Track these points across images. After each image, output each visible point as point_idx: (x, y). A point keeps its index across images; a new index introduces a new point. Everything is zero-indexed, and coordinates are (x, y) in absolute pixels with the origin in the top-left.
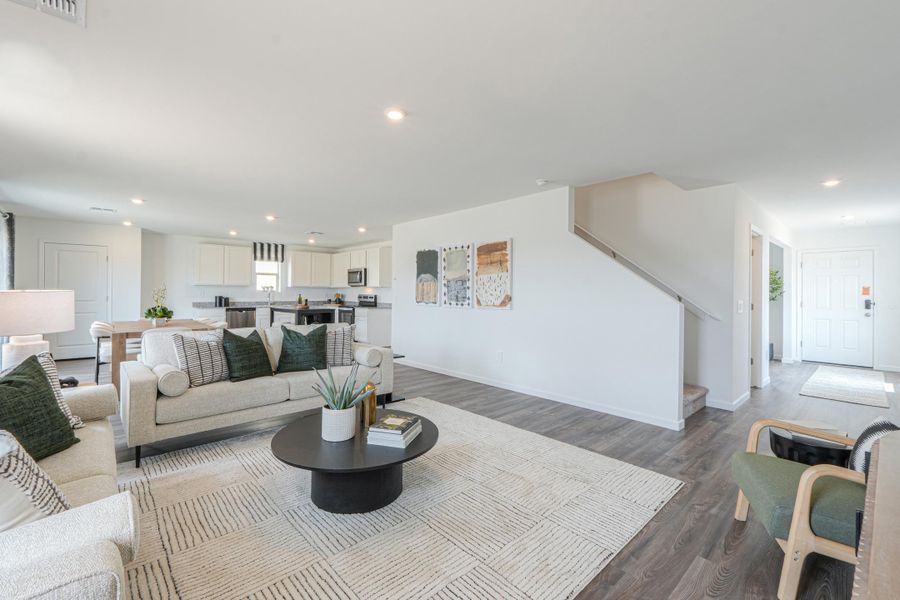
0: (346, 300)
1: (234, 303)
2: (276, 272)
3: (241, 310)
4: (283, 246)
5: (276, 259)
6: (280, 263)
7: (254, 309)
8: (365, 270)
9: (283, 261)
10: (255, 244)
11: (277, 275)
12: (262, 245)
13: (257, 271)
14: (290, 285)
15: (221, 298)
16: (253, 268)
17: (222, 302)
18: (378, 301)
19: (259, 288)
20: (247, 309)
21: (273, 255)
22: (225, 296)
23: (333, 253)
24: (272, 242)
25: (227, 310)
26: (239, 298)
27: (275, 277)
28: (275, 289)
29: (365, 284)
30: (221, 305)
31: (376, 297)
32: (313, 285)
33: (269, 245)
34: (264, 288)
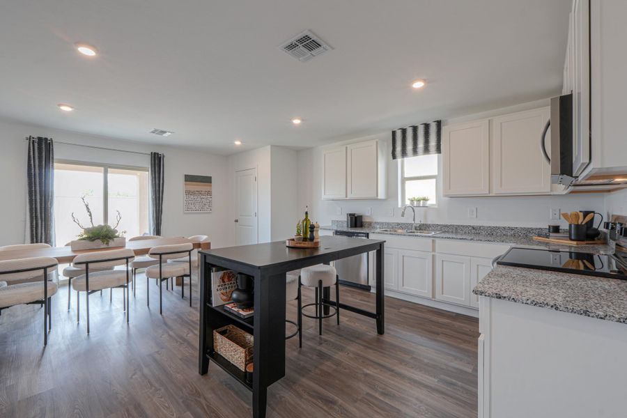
1: (370, 224)
2: (436, 173)
3: (350, 235)
4: (439, 123)
5: (427, 149)
7: (366, 235)
9: (439, 150)
10: (394, 133)
12: (404, 131)
13: (406, 176)
20: (357, 234)
21: (421, 144)
24: (420, 122)
27: (433, 181)
28: (433, 202)
33: (415, 128)
34: (412, 201)
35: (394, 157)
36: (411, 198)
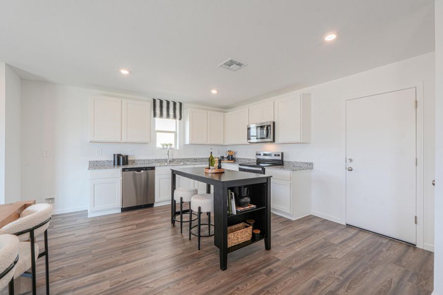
0: (237, 156)
1: (133, 161)
2: (174, 130)
3: (139, 169)
4: (181, 104)
5: (175, 117)
6: (178, 121)
7: (153, 168)
8: (274, 123)
9: (180, 119)
10: (154, 101)
11: (175, 133)
12: (161, 102)
13: (156, 129)
14: (187, 142)
15: (119, 156)
16: (152, 126)
17: (121, 160)
18: (284, 160)
19: (159, 145)
20: (146, 169)
21: (171, 113)
22: (124, 153)
23: (225, 112)
24: (171, 100)
25: (124, 170)
26: (139, 156)
27: (173, 135)
28: (173, 146)
29: (274, 141)
30: (119, 164)
31: (282, 153)
32: (209, 143)
33: (168, 103)
34: (163, 145)
35: (155, 115)
36: (163, 142)
